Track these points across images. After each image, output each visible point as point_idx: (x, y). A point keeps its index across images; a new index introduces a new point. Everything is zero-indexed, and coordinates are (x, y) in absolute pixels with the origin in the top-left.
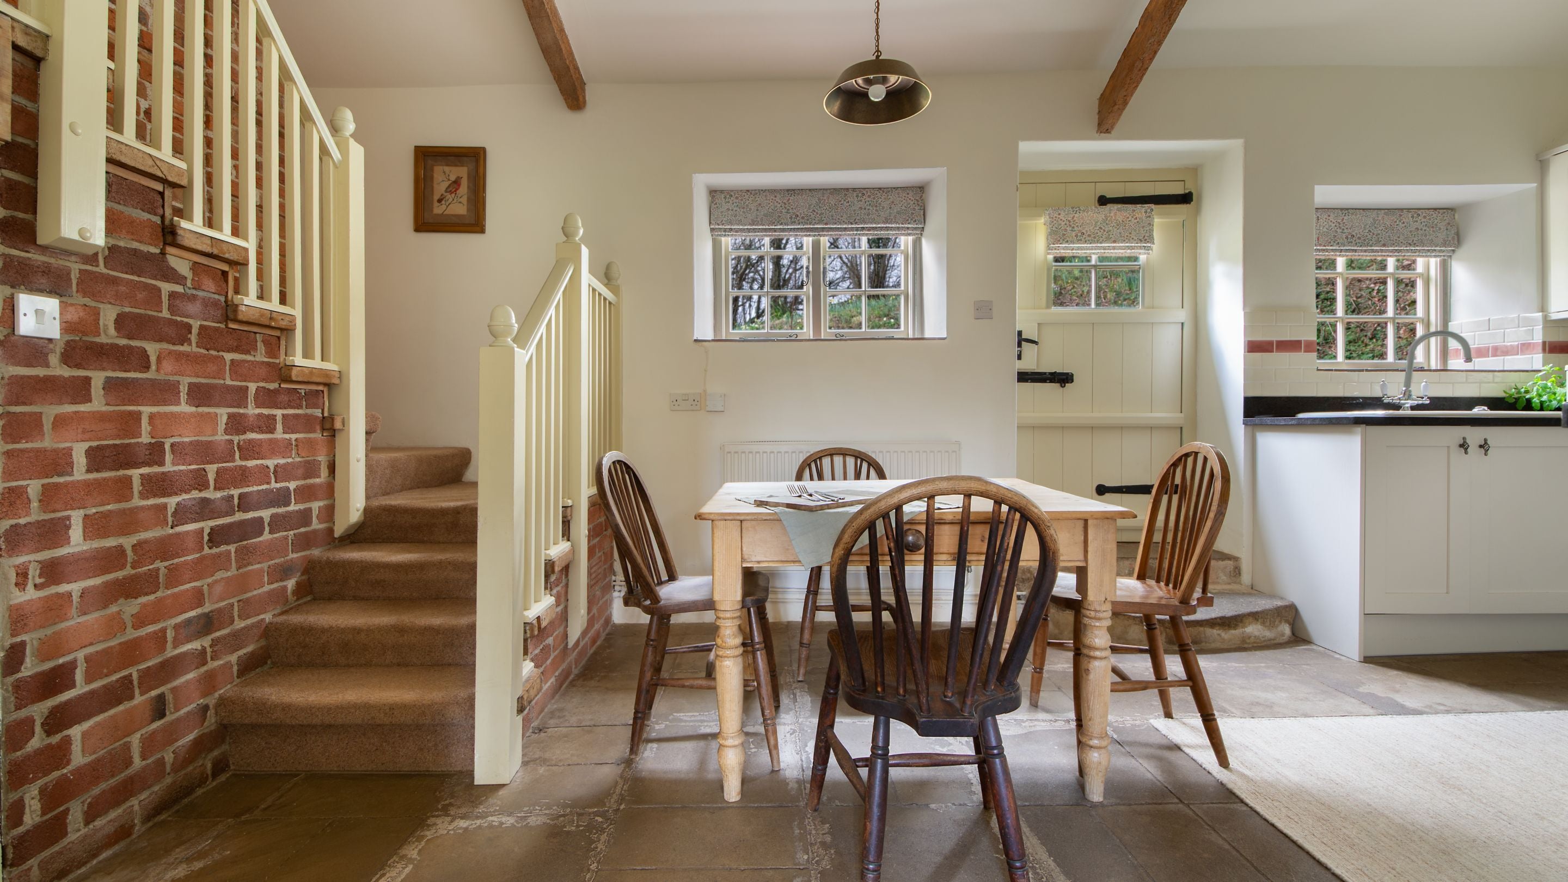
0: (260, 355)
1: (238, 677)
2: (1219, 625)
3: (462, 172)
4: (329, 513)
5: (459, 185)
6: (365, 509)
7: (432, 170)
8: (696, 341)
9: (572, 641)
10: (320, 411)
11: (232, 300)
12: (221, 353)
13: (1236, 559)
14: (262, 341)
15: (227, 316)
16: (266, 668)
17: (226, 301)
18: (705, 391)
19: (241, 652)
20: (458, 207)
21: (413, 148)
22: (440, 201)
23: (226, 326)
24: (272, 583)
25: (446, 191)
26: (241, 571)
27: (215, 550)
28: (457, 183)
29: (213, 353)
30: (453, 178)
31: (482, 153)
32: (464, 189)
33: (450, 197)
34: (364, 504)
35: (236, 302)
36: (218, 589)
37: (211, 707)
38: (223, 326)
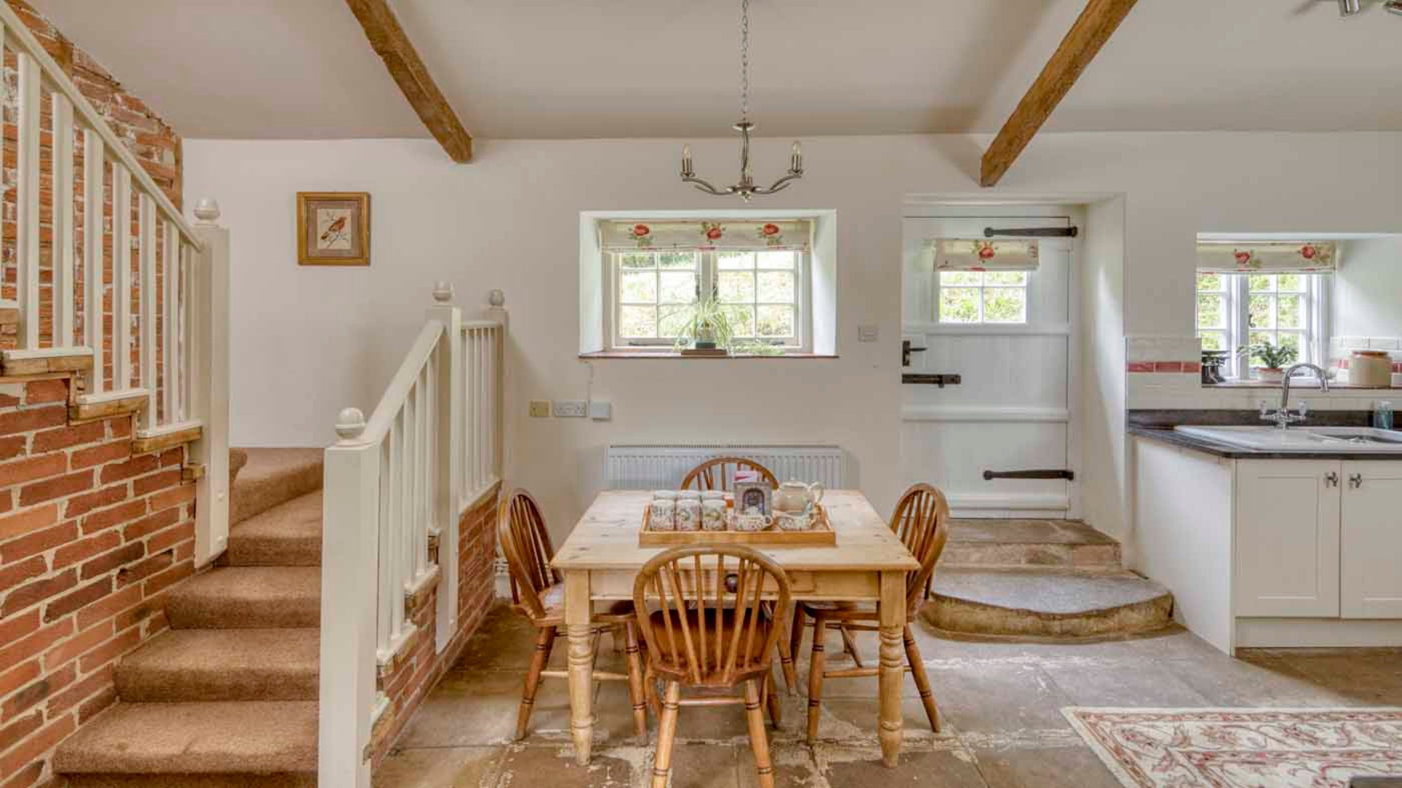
0: (109, 437)
1: (80, 724)
2: (1095, 616)
3: (346, 213)
4: (189, 549)
5: (343, 225)
6: (229, 540)
7: (316, 213)
8: (581, 357)
9: (439, 649)
10: (178, 465)
11: (74, 401)
12: (62, 450)
13: (1116, 544)
14: (111, 426)
15: (68, 416)
16: (113, 705)
17: (67, 405)
18: (589, 401)
19: (83, 702)
20: (343, 242)
21: (295, 196)
22: (324, 238)
23: (68, 425)
24: (121, 629)
25: (330, 230)
26: (84, 631)
27: (53, 623)
28: (340, 223)
29: (52, 453)
30: (336, 219)
31: (365, 199)
32: (348, 228)
33: (333, 235)
34: (227, 535)
35: (78, 401)
36: (58, 655)
37: (47, 761)
38: (64, 426)
